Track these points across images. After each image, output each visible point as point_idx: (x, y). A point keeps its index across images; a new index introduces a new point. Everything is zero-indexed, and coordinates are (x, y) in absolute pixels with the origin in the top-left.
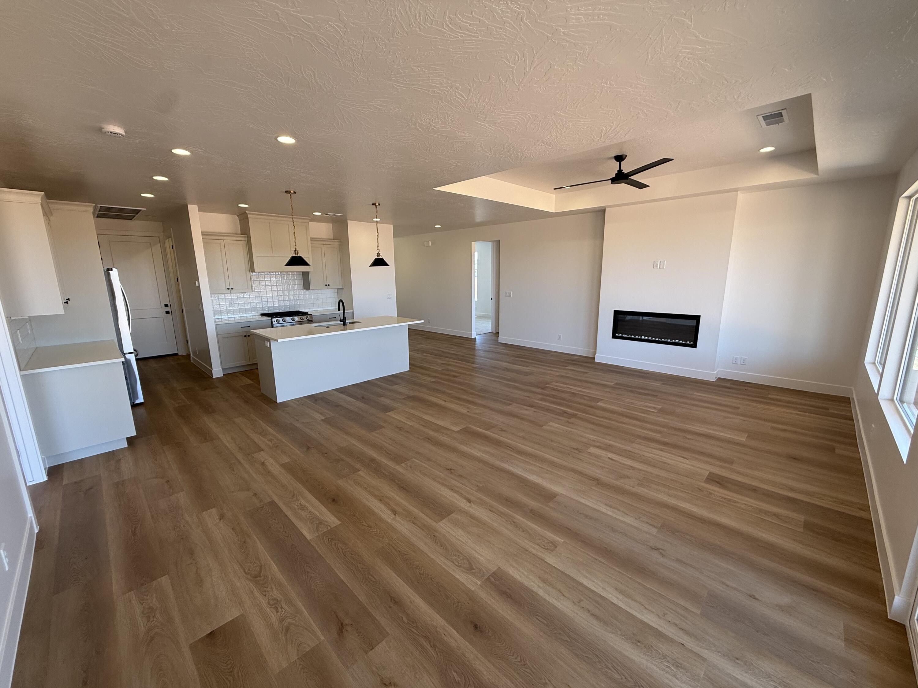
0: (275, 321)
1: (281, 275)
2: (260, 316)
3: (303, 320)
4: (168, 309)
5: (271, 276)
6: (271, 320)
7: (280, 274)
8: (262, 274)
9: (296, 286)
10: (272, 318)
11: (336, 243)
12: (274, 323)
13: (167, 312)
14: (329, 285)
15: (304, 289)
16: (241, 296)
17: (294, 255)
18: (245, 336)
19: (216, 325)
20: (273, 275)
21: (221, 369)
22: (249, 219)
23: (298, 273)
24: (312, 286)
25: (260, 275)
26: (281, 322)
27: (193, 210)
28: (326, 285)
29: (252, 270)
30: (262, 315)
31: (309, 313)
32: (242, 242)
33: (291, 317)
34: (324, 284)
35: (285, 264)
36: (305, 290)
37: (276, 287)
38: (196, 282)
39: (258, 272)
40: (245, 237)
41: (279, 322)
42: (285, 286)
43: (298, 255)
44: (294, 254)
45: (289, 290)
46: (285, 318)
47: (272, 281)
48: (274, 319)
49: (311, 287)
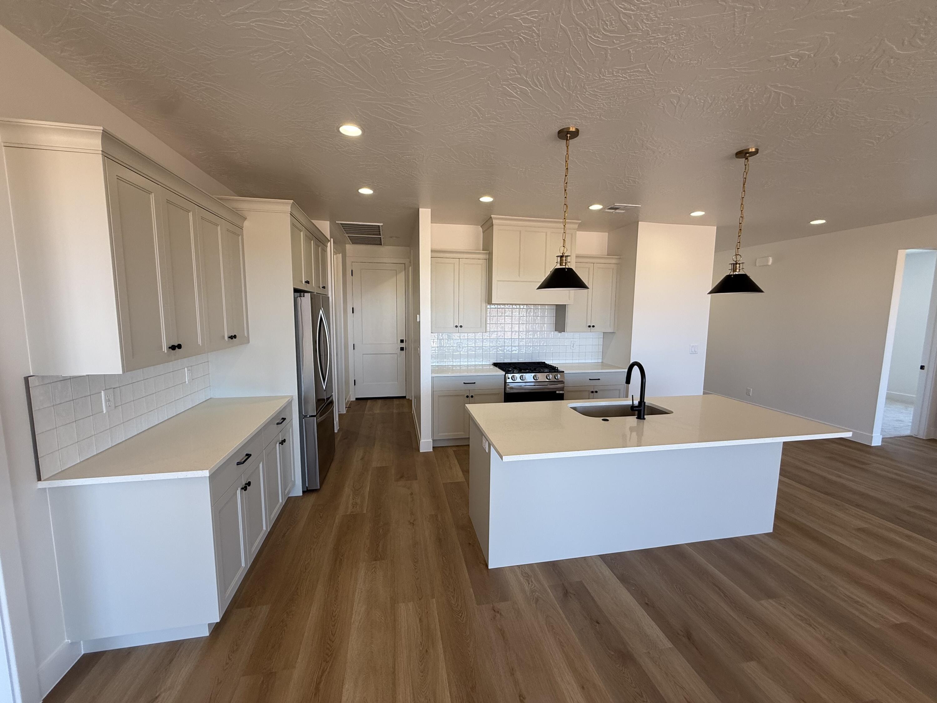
0: (510, 377)
1: (527, 309)
2: (492, 367)
3: (550, 379)
4: (403, 345)
5: (514, 310)
6: (505, 375)
7: (525, 307)
8: (502, 307)
9: (546, 325)
10: (506, 374)
11: (614, 261)
12: (508, 381)
13: (402, 349)
14: (593, 326)
15: (556, 331)
16: (471, 336)
17: (559, 266)
18: (467, 397)
19: (433, 378)
20: (517, 308)
21: (431, 440)
22: (494, 226)
23: (549, 307)
24: (568, 326)
25: (499, 308)
26: (519, 380)
27: (425, 214)
28: (590, 326)
29: (489, 301)
30: (495, 365)
31: (560, 369)
32: (480, 262)
33: (533, 374)
34: (587, 323)
35: (539, 285)
36: (556, 333)
37: (518, 326)
38: (418, 315)
39: (497, 304)
40: (486, 253)
41: (514, 380)
42: (530, 326)
43: (567, 267)
44: (559, 264)
45: (535, 332)
46: (525, 374)
47: (514, 317)
48: (510, 376)
49: (568, 328)
